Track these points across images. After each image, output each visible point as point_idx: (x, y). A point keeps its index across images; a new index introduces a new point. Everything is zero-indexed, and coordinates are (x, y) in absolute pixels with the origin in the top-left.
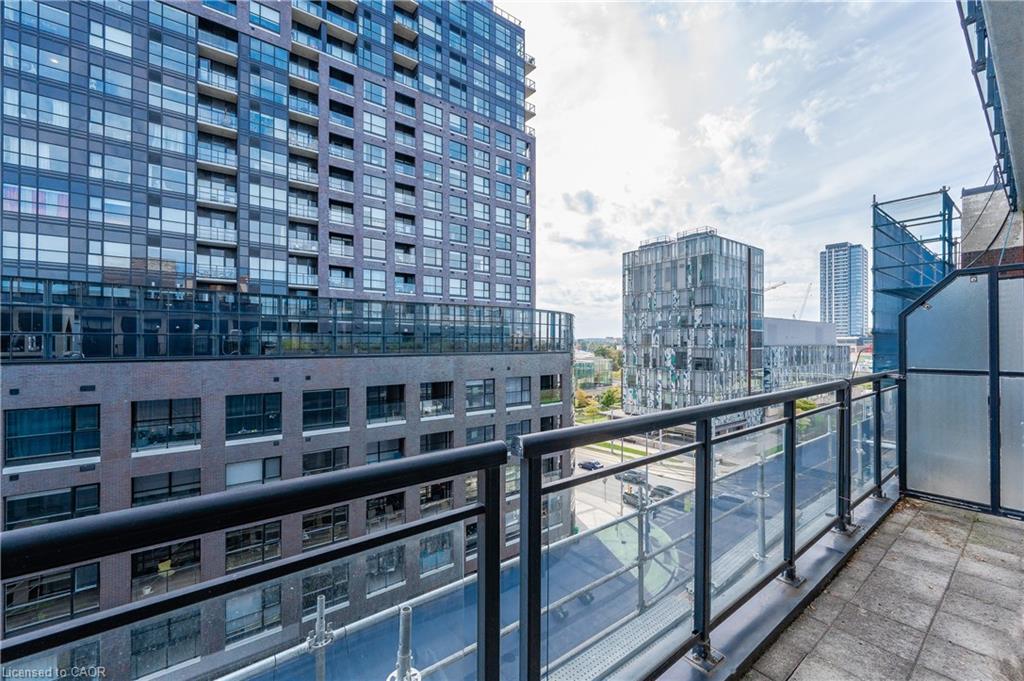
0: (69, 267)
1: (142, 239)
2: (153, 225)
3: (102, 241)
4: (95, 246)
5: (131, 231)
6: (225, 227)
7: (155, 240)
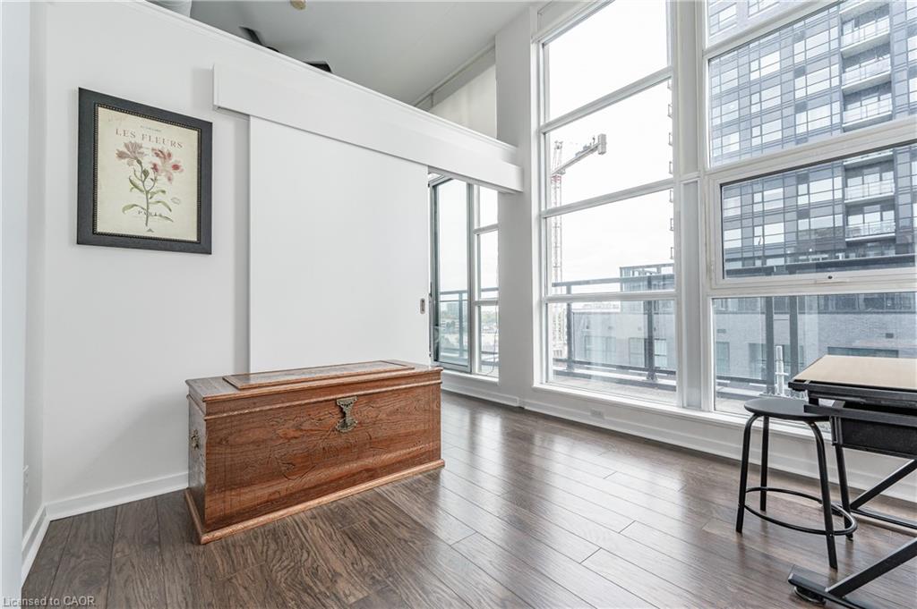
0: (742, 249)
1: (793, 215)
2: (802, 201)
3: (763, 225)
4: (758, 231)
5: (784, 211)
6: (881, 180)
7: (804, 213)
